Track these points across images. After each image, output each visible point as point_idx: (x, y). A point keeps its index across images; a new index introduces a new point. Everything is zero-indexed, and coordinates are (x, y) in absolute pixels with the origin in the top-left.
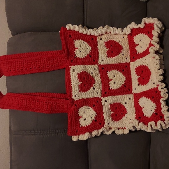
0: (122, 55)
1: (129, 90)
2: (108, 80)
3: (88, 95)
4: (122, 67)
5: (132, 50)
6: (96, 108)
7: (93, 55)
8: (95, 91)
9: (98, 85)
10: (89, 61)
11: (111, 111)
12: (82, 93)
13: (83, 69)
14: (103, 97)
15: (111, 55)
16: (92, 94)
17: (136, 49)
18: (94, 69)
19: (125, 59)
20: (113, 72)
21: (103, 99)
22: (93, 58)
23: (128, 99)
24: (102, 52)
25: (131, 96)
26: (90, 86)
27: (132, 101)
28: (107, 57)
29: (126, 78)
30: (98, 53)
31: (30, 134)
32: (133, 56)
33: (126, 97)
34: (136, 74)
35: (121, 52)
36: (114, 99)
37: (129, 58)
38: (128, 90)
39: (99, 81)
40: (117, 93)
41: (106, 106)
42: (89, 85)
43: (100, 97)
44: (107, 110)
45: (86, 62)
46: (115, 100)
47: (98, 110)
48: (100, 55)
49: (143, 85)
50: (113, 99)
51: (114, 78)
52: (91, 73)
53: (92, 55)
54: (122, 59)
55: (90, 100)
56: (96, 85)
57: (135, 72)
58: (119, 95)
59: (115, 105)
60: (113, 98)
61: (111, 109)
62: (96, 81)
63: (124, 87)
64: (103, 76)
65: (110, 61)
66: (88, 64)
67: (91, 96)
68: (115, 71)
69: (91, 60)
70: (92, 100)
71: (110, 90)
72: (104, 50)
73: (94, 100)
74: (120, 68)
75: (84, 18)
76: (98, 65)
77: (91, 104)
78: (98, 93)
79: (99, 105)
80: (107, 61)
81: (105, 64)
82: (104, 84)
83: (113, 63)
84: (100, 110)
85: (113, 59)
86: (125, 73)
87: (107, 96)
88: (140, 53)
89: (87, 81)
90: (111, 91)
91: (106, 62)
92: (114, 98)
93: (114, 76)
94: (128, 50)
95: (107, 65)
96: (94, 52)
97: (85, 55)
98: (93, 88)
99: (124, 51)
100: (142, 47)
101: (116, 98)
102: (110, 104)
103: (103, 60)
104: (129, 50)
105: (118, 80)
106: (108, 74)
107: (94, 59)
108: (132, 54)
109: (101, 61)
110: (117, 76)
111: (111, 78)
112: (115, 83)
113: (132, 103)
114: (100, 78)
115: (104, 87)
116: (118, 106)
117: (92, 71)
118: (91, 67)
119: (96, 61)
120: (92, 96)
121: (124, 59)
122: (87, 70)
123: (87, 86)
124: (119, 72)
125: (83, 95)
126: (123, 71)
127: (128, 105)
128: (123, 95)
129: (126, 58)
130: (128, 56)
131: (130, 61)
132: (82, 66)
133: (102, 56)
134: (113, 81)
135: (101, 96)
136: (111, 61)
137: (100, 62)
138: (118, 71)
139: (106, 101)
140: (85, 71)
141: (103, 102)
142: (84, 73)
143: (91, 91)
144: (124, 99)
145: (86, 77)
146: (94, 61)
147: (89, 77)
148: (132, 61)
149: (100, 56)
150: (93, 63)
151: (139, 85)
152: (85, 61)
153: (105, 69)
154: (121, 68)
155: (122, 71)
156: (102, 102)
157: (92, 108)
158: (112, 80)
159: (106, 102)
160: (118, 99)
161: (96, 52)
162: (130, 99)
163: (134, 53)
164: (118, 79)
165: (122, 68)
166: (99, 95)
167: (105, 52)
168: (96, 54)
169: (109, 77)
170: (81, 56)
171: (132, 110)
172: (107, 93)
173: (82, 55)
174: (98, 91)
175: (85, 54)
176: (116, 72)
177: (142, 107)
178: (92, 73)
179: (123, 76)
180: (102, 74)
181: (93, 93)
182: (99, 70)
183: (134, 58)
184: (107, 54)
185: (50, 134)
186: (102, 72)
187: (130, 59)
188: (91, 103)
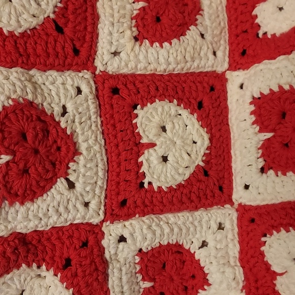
0: (199, 38)
1: (221, 189)
2: (137, 147)
3: (41, 215)
4: (197, 91)
5: (236, 19)
6: (76, 275)
7: (70, 25)
8: (77, 199)
9: (90, 168)
10: (51, 50)
11: (143, 279)
12: (12, 210)
13: (18, 90)
14: (112, 222)
15: (154, 35)
16: (61, 209)
17: (256, 16)
18: (73, 92)
19: (211, 56)
20: (160, 110)
21: (112, 230)
22: (72, 40)
23: (215, 226)
24: (116, 15)
25: (227, 216)
26: (50, 175)
27: (230, 236)
28: (136, 39)
29: (211, 140)
30: (96, 18)
32: (241, 46)
33: (205, 218)
34: (253, 123)
35: (194, 22)
36: (158, 232)
37: (224, 52)
38: (217, 191)
39: (97, 148)
40: (171, 203)
41: (122, 260)
42: (48, 171)
43: (95, 221)
44: (124, 279)
45: (39, 56)
46: (162, 234)
47: (88, 285)
48: (104, 29)
49: (284, 174)
50: (154, 233)
51: (162, 139)
52: (61, 110)
53: (66, 24)
54: (196, 55)
55: (49, 239)
56: (82, 170)
57: (252, 113)
58: (180, 210)
59: (159, 252)
60: (154, 227)
61: (140, 272)
62: (83, 147)
63: (202, 177)
64: (114, 126)
65: (146, 57)
66: (45, 65)
67: (55, 220)
68: (166, 108)
69: (63, 48)
70: (59, 238)
71: (143, 193)
72: (124, 8)
73: (71, 237)
74: (187, 94)
76: (93, 73)
77: (52, 258)
78: (86, 205)
79: (93, 261)
80: (136, 56)
81: (125, 71)
82: (119, 165)
83: (161, 69)
84: (95, 284)
85: (163, 52)
86: (208, 116)
87: (128, 216)
88: (274, 35)
89: (36, 152)
90: (148, 195)
91: (132, 65)
92: (158, 225)
93: (164, 129)
94: (221, 16)
95: (134, 76)
96: (76, 9)
97: (34, 23)
98: (67, 180)
99: (207, 22)
100: (281, 9)
101: (165, 227)
102: (141, 250)
103: (115, 54)
104: (223, 17)
105: (178, 147)
106: (137, 116)
107: (78, 45)
108: (237, 36)
109: (107, 57)
110: (174, 127)
111: (151, 137)
112: (165, 159)
113: (231, 245)
114: (100, 137)
115: (118, 175)
116: (171, 258)
117: (63, 102)
118: (60, 80)
119: (83, 53)
120: (62, 219)
121: (206, 55)
122: (42, 95)
123: (39, 175)
124: (185, 113)
125: (14, 219)
126: (200, 105)
127: (213, 252)
128: (196, 208)
129: (214, 53)
130: (222, 42)
131: (226, 66)
132: (15, 73)
133: (115, 35)
134: (160, 151)
135: (102, 217)
136: (151, 58)
137: (104, 61)
138: (179, 105)
139: (122, 239)
140: (30, 97)
141: (109, 242)
142: (22, 110)
143: (58, 197)
144: (198, 229)
145: (34, 128)
146: (76, 52)
147: (48, 132)
148: (235, 65)
149: (106, 31)
150: (69, 60)
151: (263, 170)
152: (30, 51)
153: (124, 92)
154: (190, 93)
155: (197, 107)
156: (104, 243)
157: (56, 275)
158: (152, 145)
159: (122, 244)
160: (176, 230)
161: (86, 11)
162: (221, 227)
163: (246, 31)
164: (178, 142)
165: (194, 94)
166: (94, 215)
167: (128, 17)
168: (86, 19)
169: (140, 130)
170: (13, 22)
171: (232, 277)
172: (129, 202)
173: (18, 15)
174: (90, 195)
175: (36, 12)
176: (173, 112)
177: (275, 268)
178: (64, 112)
179: (201, 129)
180: (112, 116)
181: (66, 208)
182: (97, 97)
183: (244, 53)
184: (137, 26)
186: (112, 106)
187: (227, 59)
188: (53, 250)
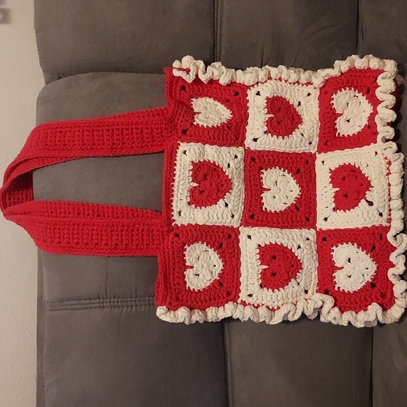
31: (88, 306)
75: (214, 42)
185: (136, 306)
